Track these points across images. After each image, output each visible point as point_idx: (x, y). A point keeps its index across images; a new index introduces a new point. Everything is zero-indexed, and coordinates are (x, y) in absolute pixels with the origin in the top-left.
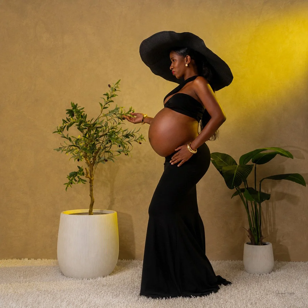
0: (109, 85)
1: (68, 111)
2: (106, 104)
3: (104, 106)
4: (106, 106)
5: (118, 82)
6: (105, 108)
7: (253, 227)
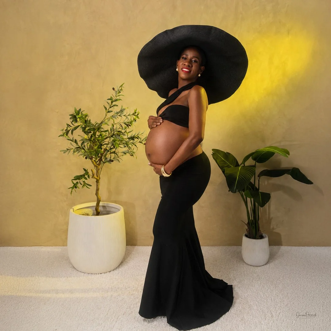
0: (113, 88)
1: (71, 117)
2: (110, 107)
3: (109, 109)
4: (110, 110)
5: (122, 85)
6: (109, 112)
7: (251, 219)
